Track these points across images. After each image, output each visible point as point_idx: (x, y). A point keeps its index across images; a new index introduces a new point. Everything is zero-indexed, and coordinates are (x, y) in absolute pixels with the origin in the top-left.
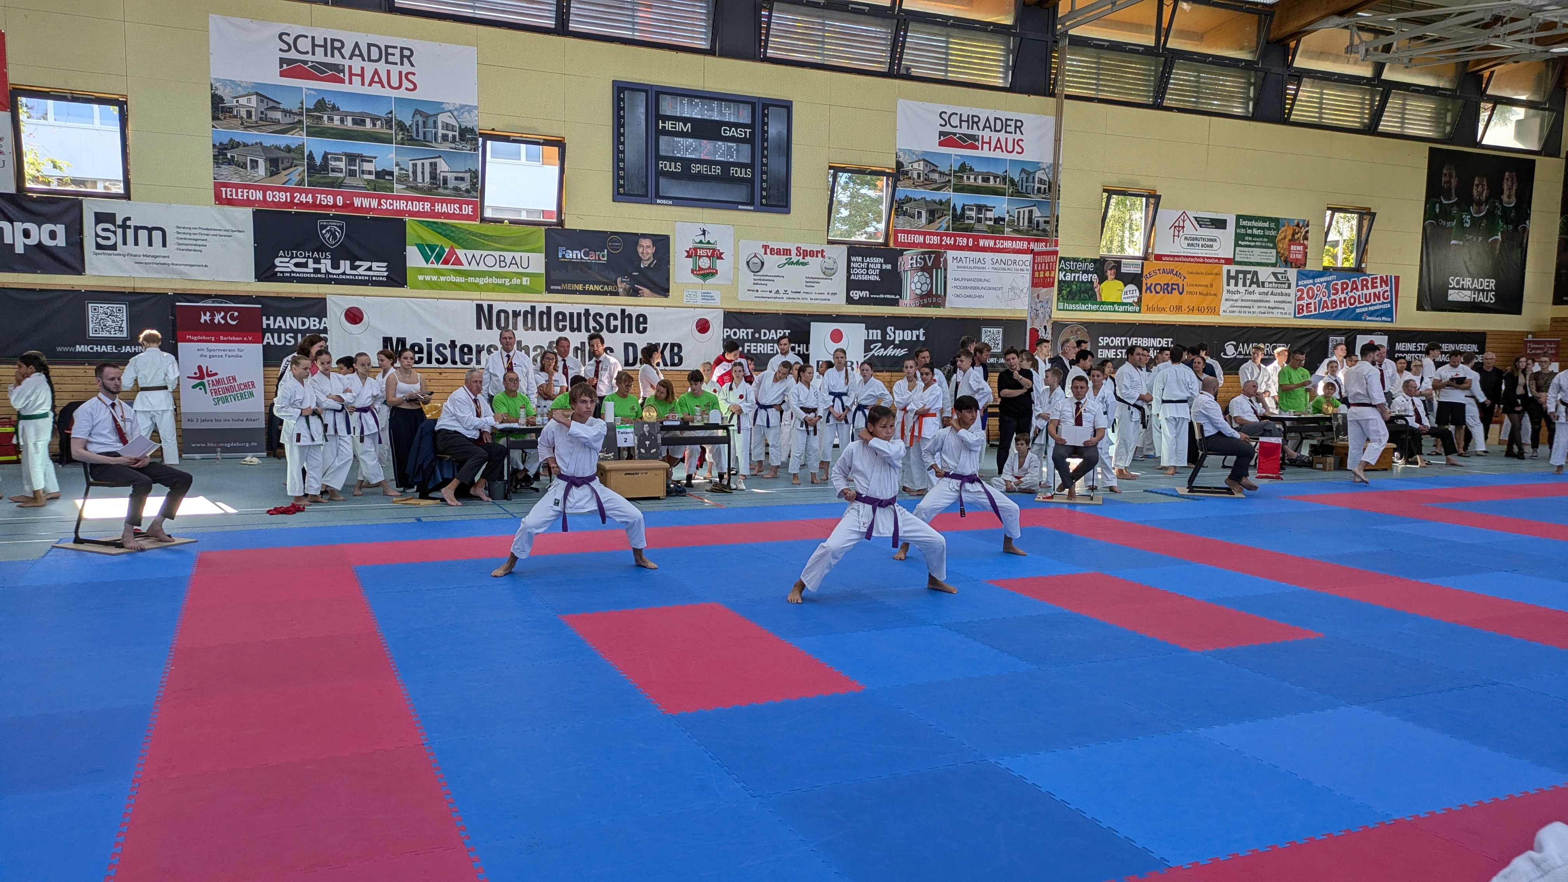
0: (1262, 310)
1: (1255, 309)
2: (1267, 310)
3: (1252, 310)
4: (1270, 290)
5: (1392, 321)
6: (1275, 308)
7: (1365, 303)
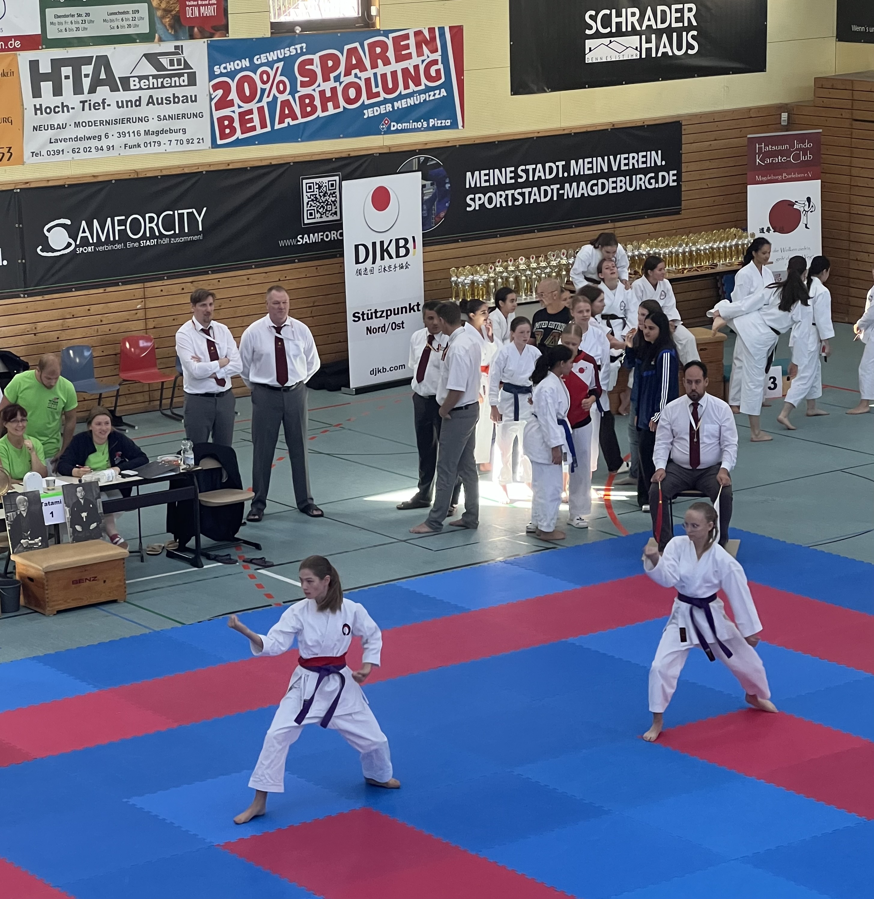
0: (132, 140)
1: (113, 141)
2: (143, 139)
3: (104, 143)
4: (145, 95)
5: (454, 125)
6: (163, 132)
7: (383, 95)
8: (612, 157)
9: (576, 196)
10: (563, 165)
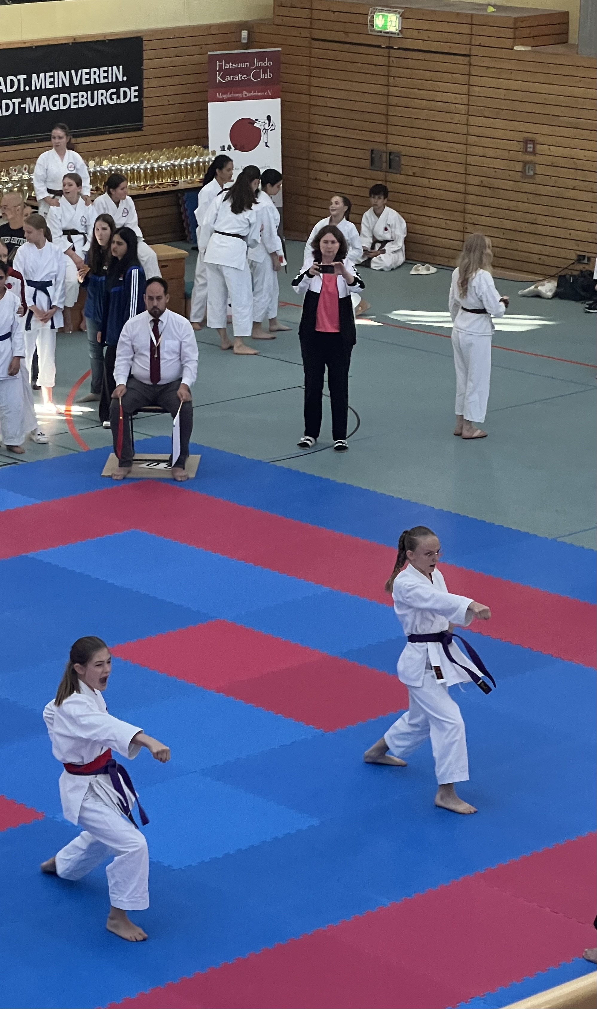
8: (73, 72)
9: (37, 111)
10: (24, 79)
